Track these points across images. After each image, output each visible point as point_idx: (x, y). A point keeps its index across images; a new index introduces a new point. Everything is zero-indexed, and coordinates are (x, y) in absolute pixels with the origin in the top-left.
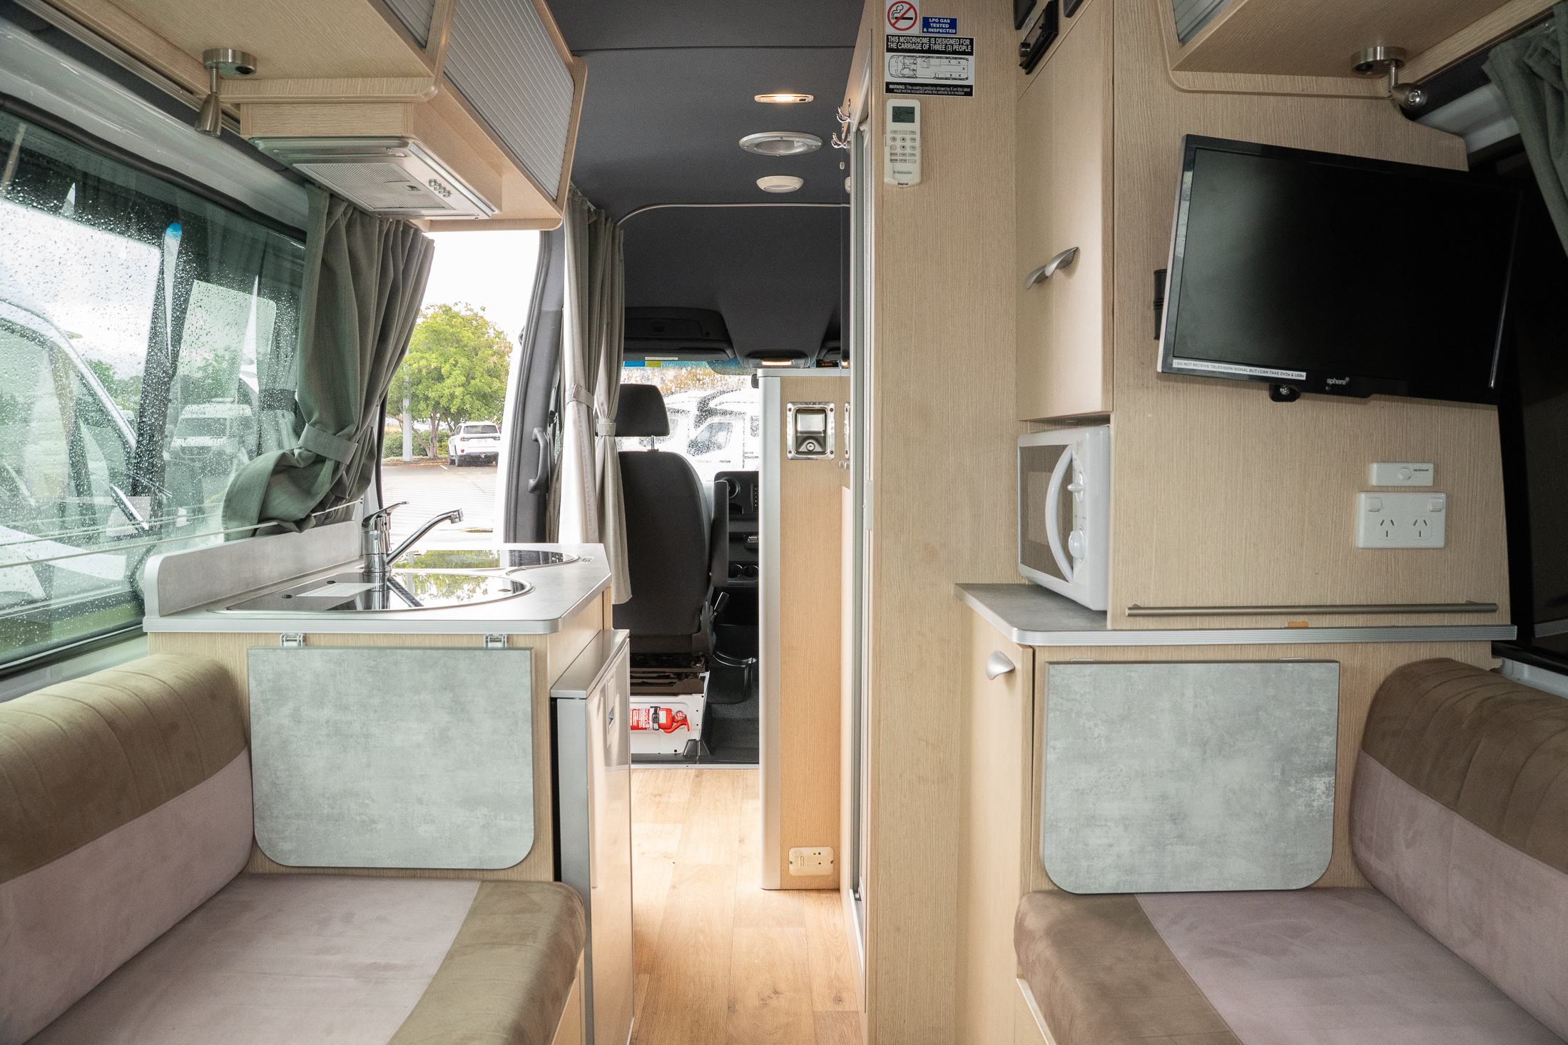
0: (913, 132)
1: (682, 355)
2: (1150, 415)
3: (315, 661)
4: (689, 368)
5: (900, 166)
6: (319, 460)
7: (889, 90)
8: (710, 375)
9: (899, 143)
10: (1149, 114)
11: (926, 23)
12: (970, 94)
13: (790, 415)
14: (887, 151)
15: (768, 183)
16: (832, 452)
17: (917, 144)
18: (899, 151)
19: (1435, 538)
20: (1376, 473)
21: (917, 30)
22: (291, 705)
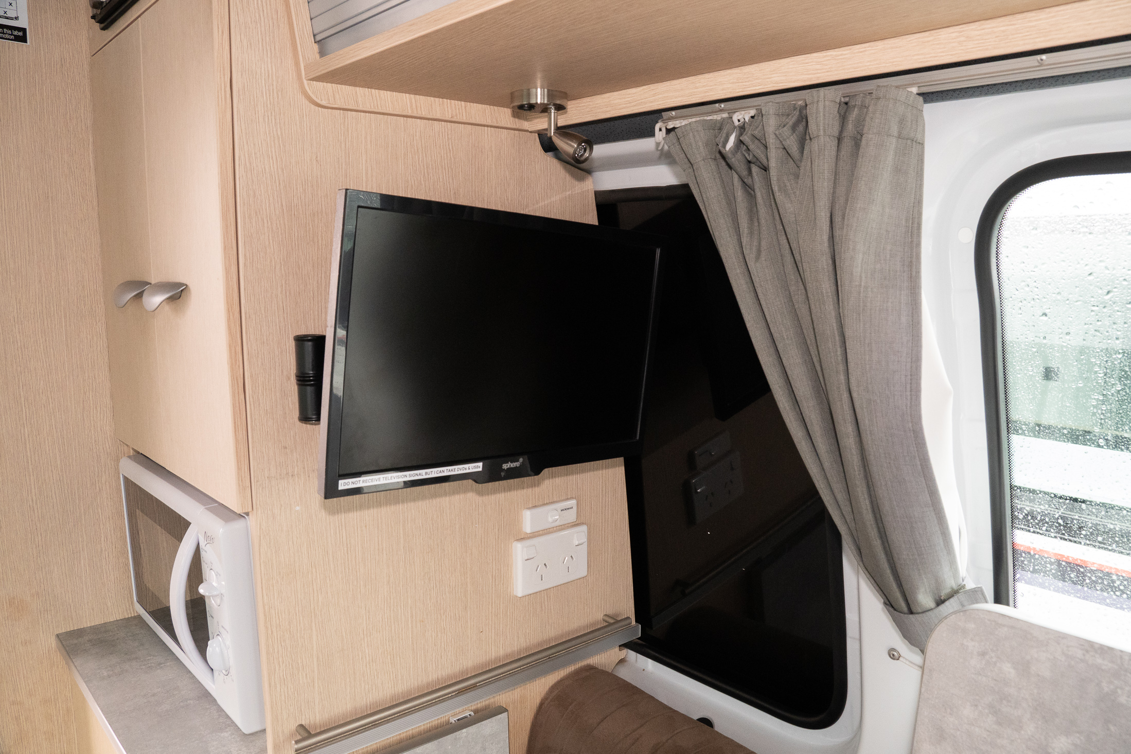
2: (298, 508)
10: (279, 133)
12: (23, 39)
19: (580, 569)
20: (529, 520)
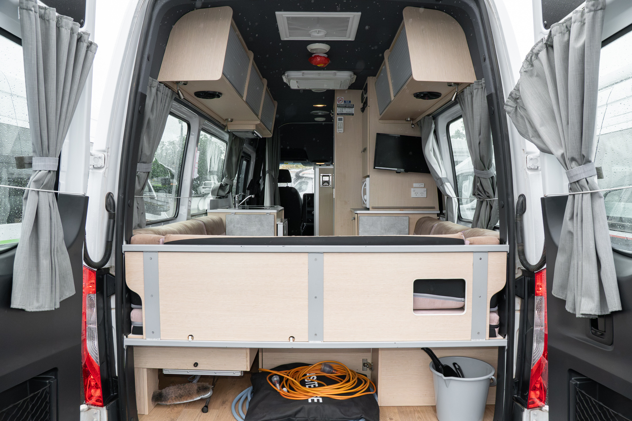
0: (342, 123)
1: (294, 161)
3: (237, 217)
4: (296, 165)
5: (339, 129)
6: (227, 185)
7: (338, 115)
8: (302, 167)
9: (339, 125)
11: (345, 102)
12: (353, 115)
13: (321, 177)
14: (337, 126)
15: (317, 119)
16: (331, 185)
17: (343, 125)
18: (339, 126)
19: (425, 195)
20: (415, 185)
21: (343, 103)
22: (233, 224)
